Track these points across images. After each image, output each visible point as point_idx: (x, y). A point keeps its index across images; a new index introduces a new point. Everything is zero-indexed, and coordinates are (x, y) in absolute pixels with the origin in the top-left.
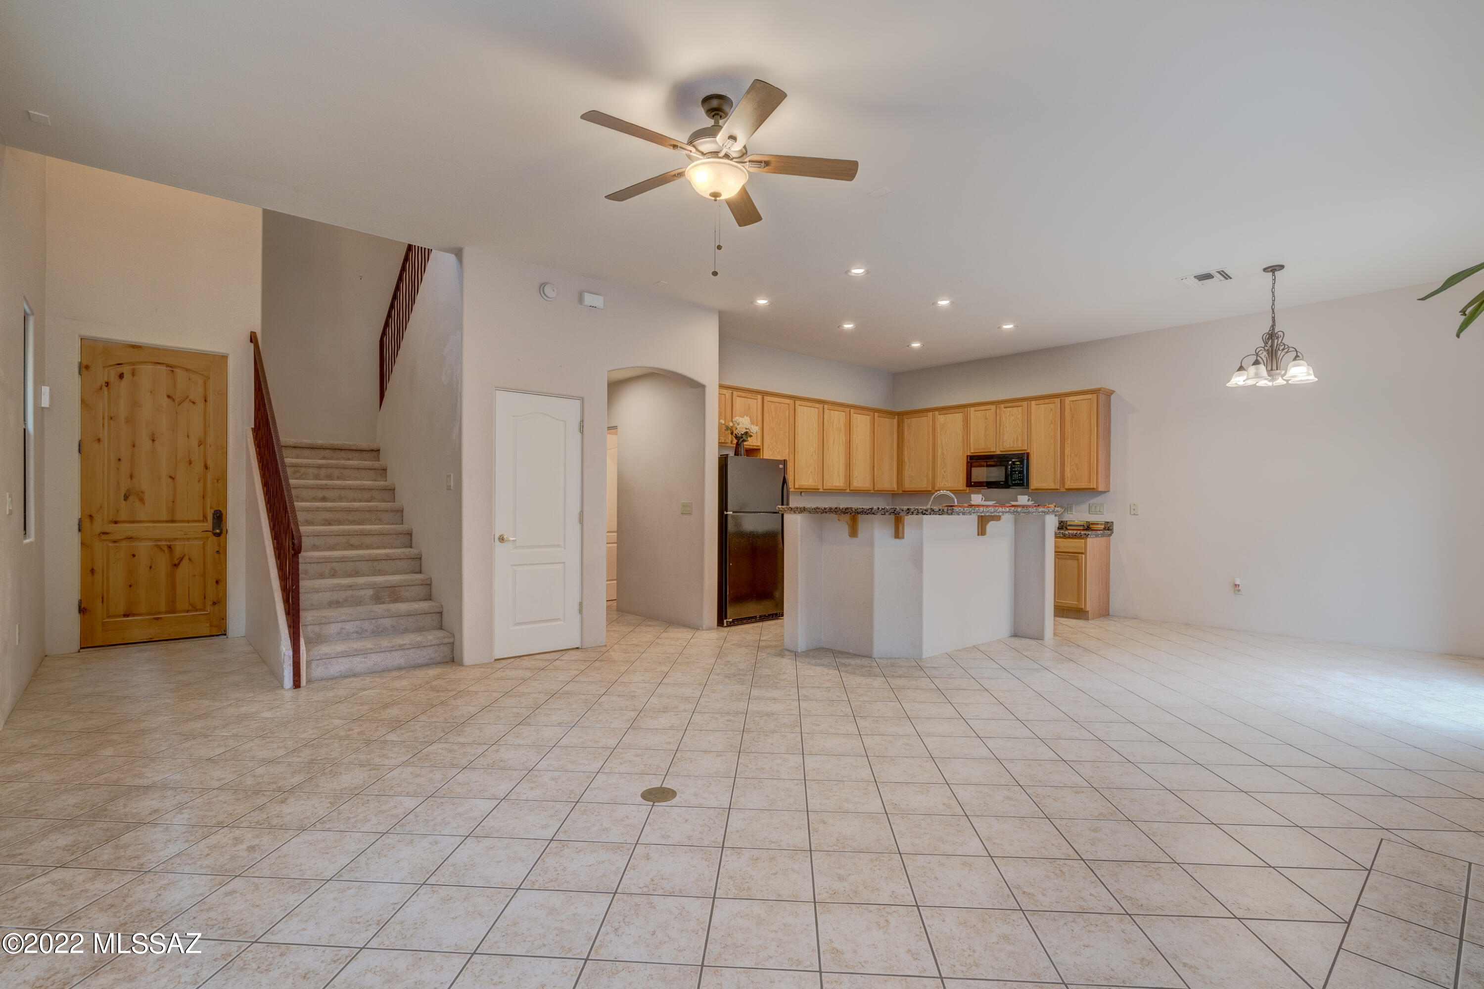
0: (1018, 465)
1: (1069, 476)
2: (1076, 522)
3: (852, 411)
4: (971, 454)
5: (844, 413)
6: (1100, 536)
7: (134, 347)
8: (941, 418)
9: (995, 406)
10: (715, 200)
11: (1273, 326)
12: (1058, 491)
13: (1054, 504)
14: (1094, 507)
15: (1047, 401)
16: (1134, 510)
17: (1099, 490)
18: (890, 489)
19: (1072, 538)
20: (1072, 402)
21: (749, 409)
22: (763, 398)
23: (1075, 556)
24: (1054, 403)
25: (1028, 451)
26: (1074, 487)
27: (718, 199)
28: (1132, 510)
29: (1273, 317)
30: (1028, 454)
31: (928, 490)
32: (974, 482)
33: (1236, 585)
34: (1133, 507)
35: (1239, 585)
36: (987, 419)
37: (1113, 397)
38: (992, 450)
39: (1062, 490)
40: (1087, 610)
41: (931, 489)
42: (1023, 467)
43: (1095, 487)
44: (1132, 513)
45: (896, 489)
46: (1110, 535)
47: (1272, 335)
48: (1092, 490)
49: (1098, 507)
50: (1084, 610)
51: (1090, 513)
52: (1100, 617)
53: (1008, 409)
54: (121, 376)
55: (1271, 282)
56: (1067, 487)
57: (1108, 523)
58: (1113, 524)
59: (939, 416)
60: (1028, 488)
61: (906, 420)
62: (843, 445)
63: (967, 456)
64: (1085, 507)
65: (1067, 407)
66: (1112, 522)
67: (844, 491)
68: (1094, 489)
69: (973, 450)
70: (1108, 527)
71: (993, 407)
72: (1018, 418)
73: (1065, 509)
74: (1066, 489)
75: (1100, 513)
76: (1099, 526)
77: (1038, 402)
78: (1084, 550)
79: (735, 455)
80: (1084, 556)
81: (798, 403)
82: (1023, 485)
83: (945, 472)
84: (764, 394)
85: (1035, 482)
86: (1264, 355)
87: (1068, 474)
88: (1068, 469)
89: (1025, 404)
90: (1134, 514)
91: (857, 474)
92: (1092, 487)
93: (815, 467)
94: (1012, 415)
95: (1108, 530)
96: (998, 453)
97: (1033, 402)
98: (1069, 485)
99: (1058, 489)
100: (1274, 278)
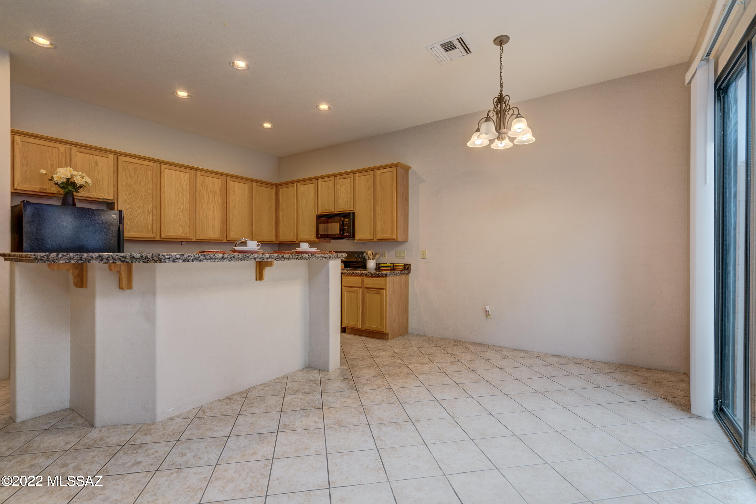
0: (347, 221)
1: (379, 229)
2: (388, 264)
3: (229, 179)
4: (320, 214)
5: (220, 180)
6: (398, 275)
8: (302, 188)
9: (334, 178)
11: (501, 92)
12: (373, 241)
13: (372, 251)
14: (399, 253)
15: (365, 173)
16: (423, 255)
17: (399, 240)
18: (270, 241)
19: (377, 277)
20: (381, 174)
21: (97, 165)
22: (117, 157)
23: (378, 291)
24: (370, 175)
25: (354, 211)
26: (383, 238)
28: (422, 255)
29: (501, 84)
30: (354, 213)
31: (294, 241)
32: (320, 235)
33: (487, 311)
34: (422, 253)
35: (488, 311)
36: (329, 188)
37: (410, 171)
38: (332, 211)
39: (376, 240)
40: (387, 333)
41: (295, 241)
42: (350, 223)
43: (395, 238)
44: (422, 257)
45: (274, 240)
46: (408, 273)
47: (500, 100)
48: (393, 240)
49: (401, 253)
50: (384, 333)
51: (397, 257)
52: (400, 336)
53: (341, 180)
55: (499, 52)
56: (378, 238)
57: (407, 264)
58: (410, 265)
59: (300, 186)
60: (354, 239)
61: (281, 190)
62: (219, 205)
63: (316, 215)
64: (393, 253)
65: (378, 178)
66: (410, 264)
67: (221, 241)
68: (395, 239)
69: (320, 212)
70: (407, 268)
71: (333, 179)
72: (348, 187)
73: (381, 254)
74: (378, 240)
75: (402, 257)
76: (400, 267)
77: (360, 174)
78: (384, 286)
79: (62, 204)
80: (384, 291)
81: (163, 166)
82: (350, 237)
83: (304, 227)
84: (117, 154)
85: (358, 235)
86: (493, 116)
87: (379, 228)
88: (378, 224)
89: (352, 176)
90: (423, 258)
91: (234, 229)
92: (393, 238)
93: (186, 221)
94: (344, 185)
95: (407, 270)
96: (336, 212)
97: (357, 175)
98: (379, 236)
99: (372, 240)
100: (501, 49)
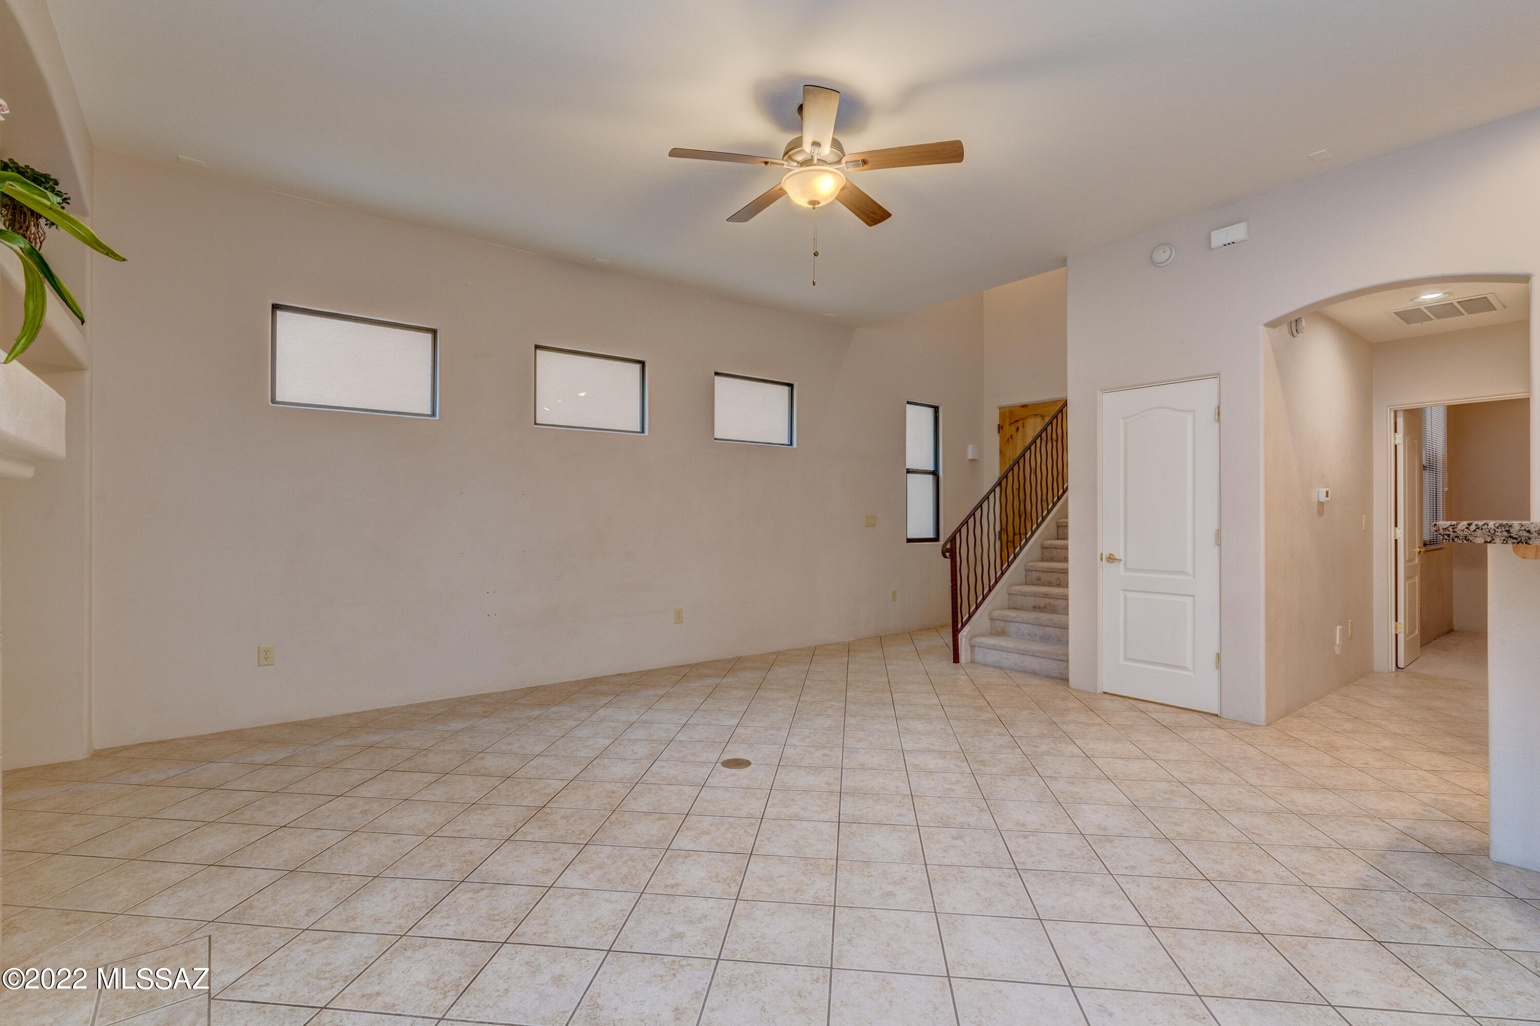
7: (1024, 406)
10: (814, 208)
27: (817, 206)
54: (1018, 429)
